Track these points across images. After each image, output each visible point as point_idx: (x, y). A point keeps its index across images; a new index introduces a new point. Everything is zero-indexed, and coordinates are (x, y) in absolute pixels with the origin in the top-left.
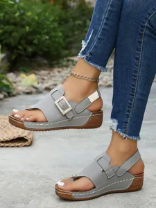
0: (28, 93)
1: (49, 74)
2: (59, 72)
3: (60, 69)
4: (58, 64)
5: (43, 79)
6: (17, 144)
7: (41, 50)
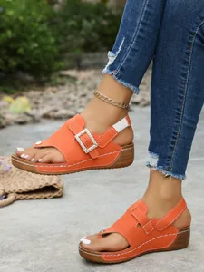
0: (21, 123)
1: (41, 95)
2: (54, 92)
3: (55, 89)
4: (49, 80)
5: (36, 103)
6: (44, 195)
7: (29, 62)
